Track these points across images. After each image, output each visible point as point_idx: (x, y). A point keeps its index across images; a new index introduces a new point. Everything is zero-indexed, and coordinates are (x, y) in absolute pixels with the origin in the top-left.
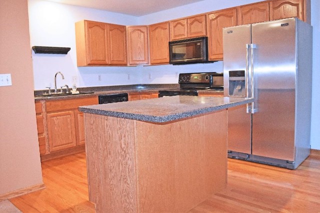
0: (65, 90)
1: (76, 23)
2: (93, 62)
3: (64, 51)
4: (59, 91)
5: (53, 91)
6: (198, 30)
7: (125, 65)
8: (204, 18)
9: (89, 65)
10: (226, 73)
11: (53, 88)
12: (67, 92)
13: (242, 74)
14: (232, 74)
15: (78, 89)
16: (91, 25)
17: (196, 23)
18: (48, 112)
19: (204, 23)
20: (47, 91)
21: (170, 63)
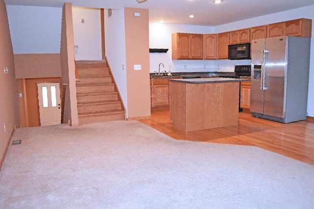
0: (164, 73)
1: (172, 35)
2: (181, 57)
3: (165, 51)
4: (161, 74)
5: (158, 74)
6: (245, 38)
7: (202, 59)
8: (248, 31)
9: (179, 59)
10: (253, 66)
11: (158, 72)
12: (165, 74)
13: (260, 67)
14: (256, 67)
15: (172, 73)
16: (180, 35)
17: (244, 34)
18: (155, 85)
19: (249, 34)
20: (154, 74)
21: (229, 59)
